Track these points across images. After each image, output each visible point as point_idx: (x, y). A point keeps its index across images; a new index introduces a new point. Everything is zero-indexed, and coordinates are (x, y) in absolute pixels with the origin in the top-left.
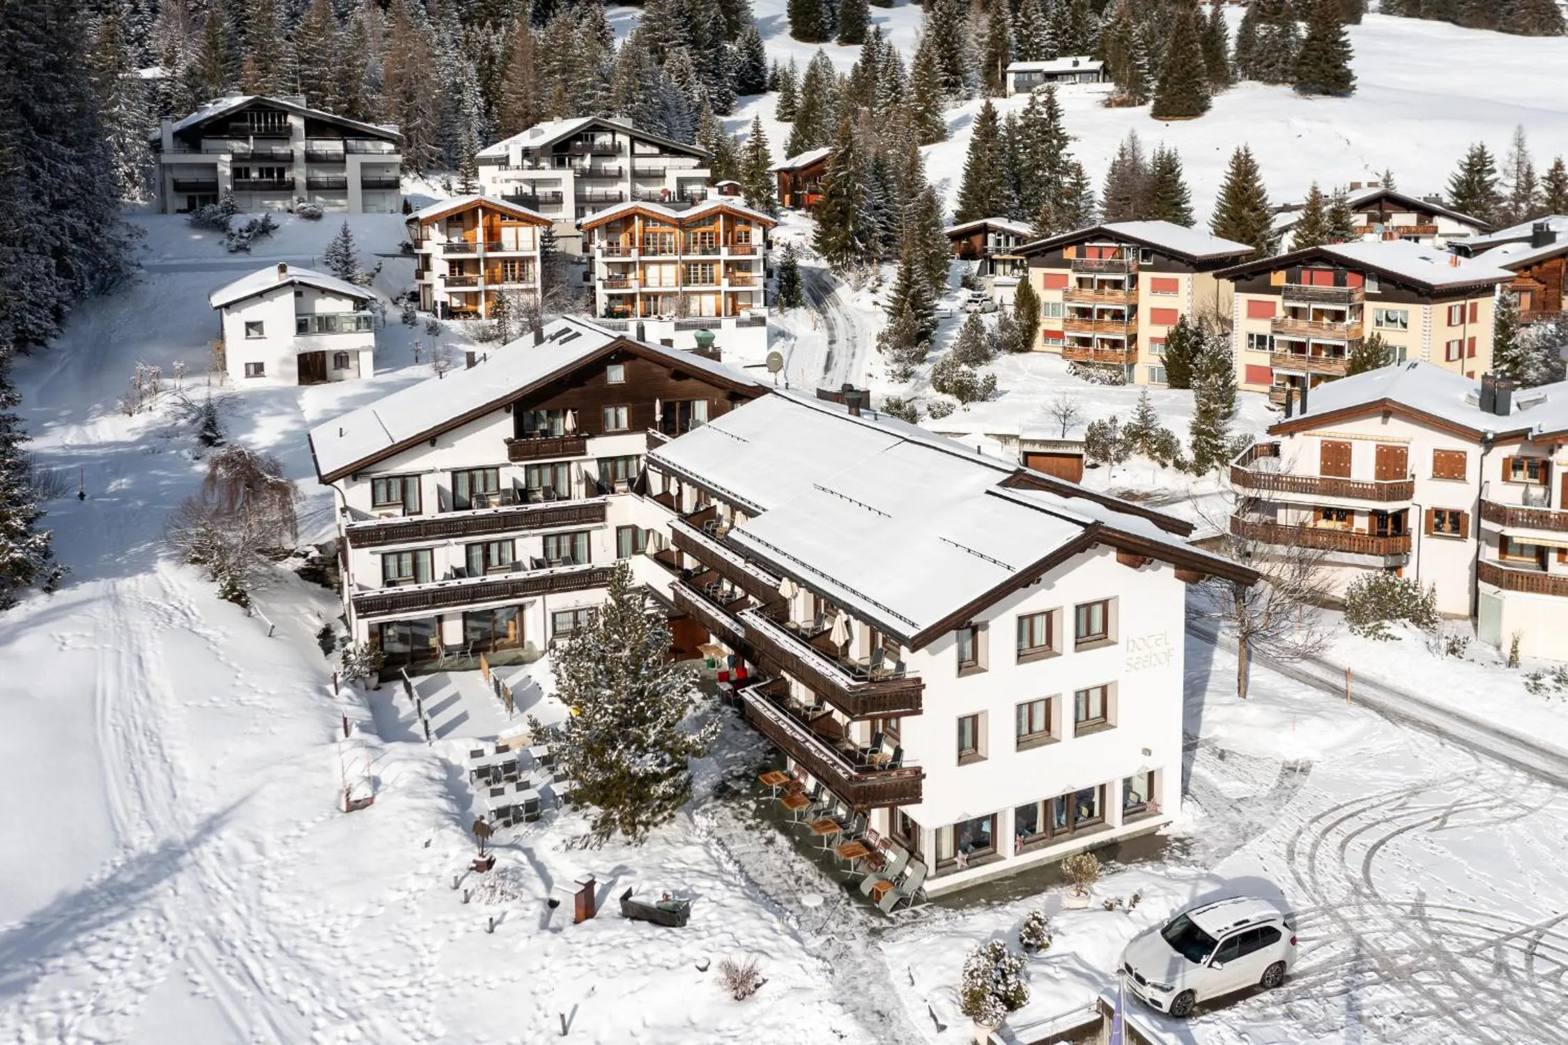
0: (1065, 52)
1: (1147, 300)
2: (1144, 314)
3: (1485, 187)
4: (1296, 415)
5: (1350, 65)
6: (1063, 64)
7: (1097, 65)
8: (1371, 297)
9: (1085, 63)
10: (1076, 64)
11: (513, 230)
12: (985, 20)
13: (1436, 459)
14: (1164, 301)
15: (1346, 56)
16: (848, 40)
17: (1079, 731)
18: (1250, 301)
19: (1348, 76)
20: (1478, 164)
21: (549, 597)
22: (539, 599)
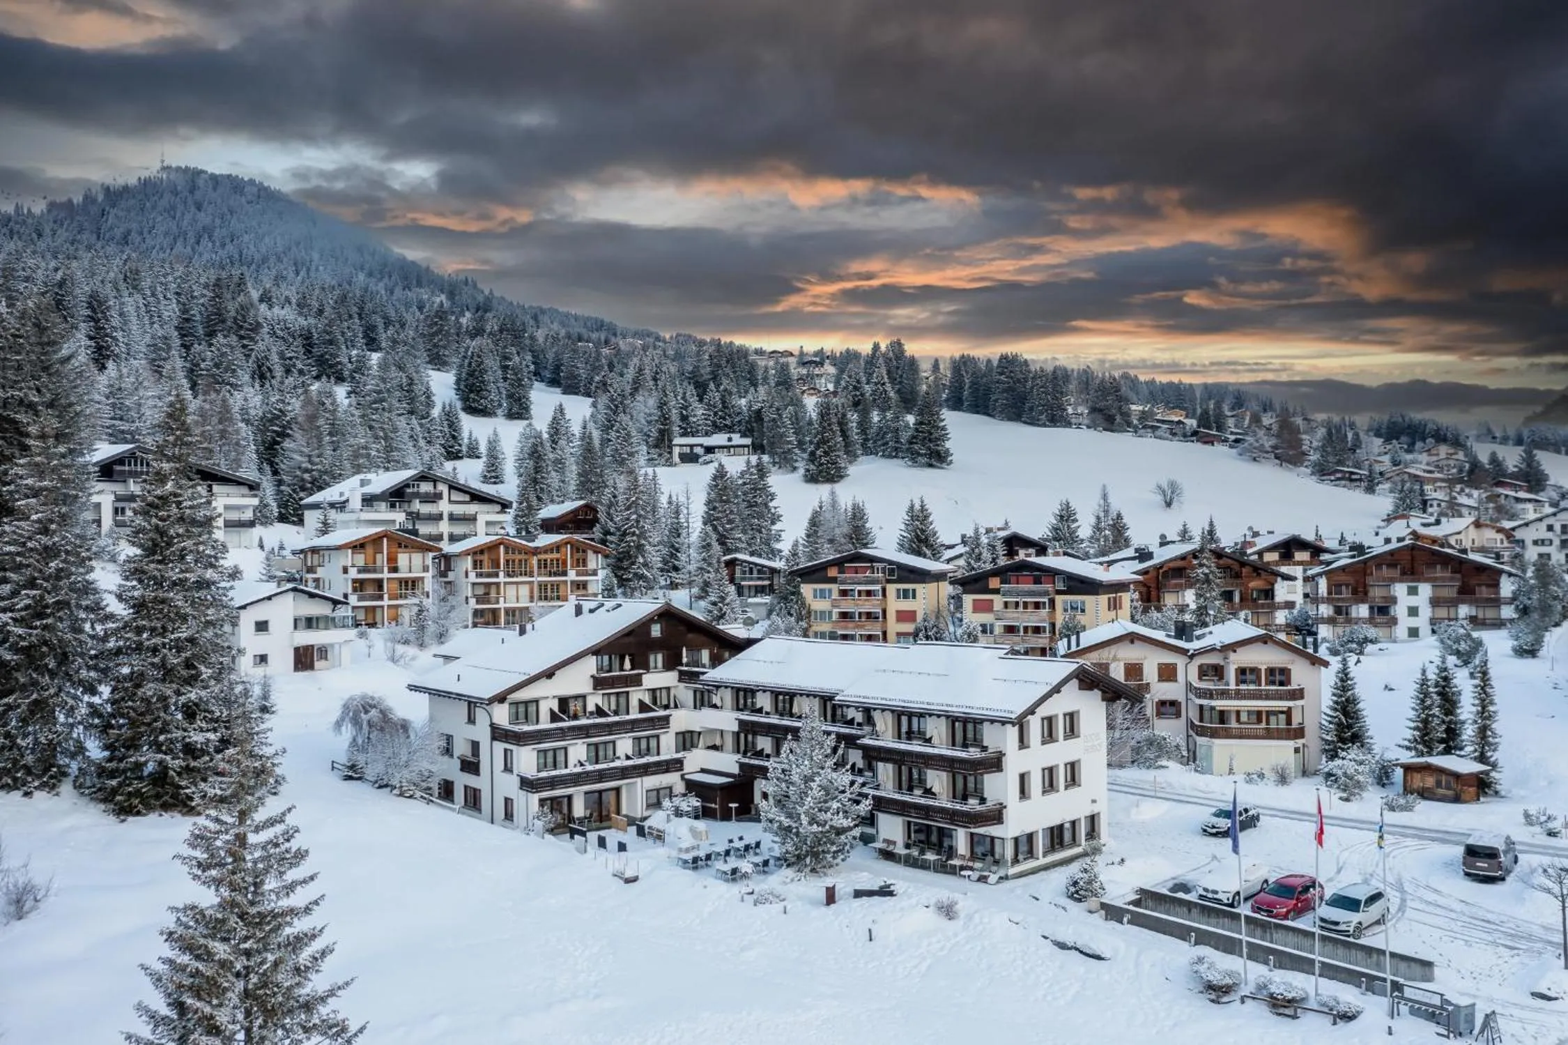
0: (717, 428)
1: (895, 605)
2: (891, 616)
3: (1073, 533)
4: (1074, 648)
5: (948, 445)
6: (719, 439)
7: (748, 441)
8: (1059, 592)
9: (737, 439)
10: (730, 439)
11: (407, 555)
12: (652, 402)
13: (1159, 669)
14: (906, 605)
15: (944, 437)
16: (511, 416)
17: (1066, 788)
18: (974, 600)
19: (947, 452)
20: (1066, 516)
21: (645, 779)
22: (639, 780)
